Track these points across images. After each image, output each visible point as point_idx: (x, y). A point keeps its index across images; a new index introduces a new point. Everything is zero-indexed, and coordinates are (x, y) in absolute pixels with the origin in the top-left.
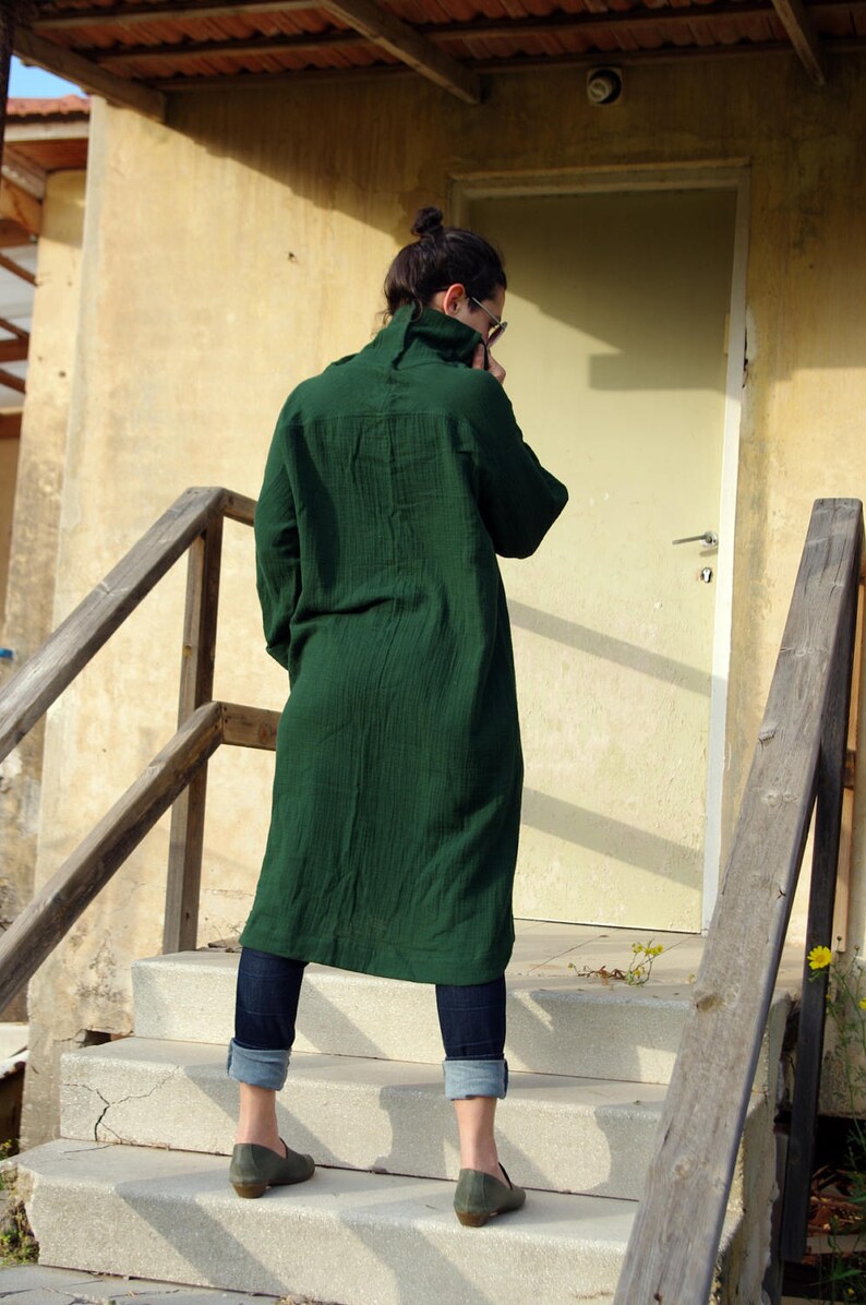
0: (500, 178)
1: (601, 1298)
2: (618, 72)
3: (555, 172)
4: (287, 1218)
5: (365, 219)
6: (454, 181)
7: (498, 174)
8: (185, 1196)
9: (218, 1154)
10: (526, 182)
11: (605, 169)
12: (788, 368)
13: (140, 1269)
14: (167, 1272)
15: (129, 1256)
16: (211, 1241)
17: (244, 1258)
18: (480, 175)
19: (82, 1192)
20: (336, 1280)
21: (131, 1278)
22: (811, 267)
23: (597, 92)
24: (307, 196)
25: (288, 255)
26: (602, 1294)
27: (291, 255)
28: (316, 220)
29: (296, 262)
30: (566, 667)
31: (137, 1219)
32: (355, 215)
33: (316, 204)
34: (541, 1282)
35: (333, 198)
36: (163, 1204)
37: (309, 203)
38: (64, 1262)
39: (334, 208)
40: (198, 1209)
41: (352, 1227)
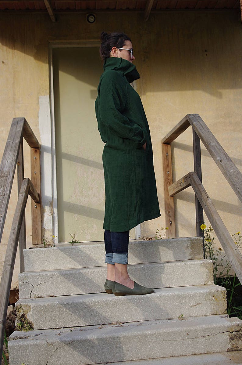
0: (62, 42)
1: (197, 305)
2: (95, 15)
3: (78, 41)
4: (111, 301)
5: (25, 53)
6: (50, 43)
7: (62, 41)
8: (80, 301)
9: (69, 295)
10: (70, 43)
11: (92, 40)
12: (145, 92)
13: (66, 325)
14: (75, 324)
15: (63, 322)
16: (88, 312)
17: (99, 315)
18: (57, 41)
19: (48, 305)
20: (126, 316)
21: (64, 328)
22: (148, 66)
23: (91, 19)
24: (6, 46)
25: (2, 62)
26: (198, 304)
27: (3, 62)
28: (10, 52)
29: (5, 64)
30: (92, 172)
31: (65, 310)
32: (22, 51)
33: (9, 48)
34: (182, 304)
35: (14, 46)
36: (74, 304)
37: (7, 48)
38: (42, 327)
39: (15, 49)
40: (85, 303)
41: (130, 300)
